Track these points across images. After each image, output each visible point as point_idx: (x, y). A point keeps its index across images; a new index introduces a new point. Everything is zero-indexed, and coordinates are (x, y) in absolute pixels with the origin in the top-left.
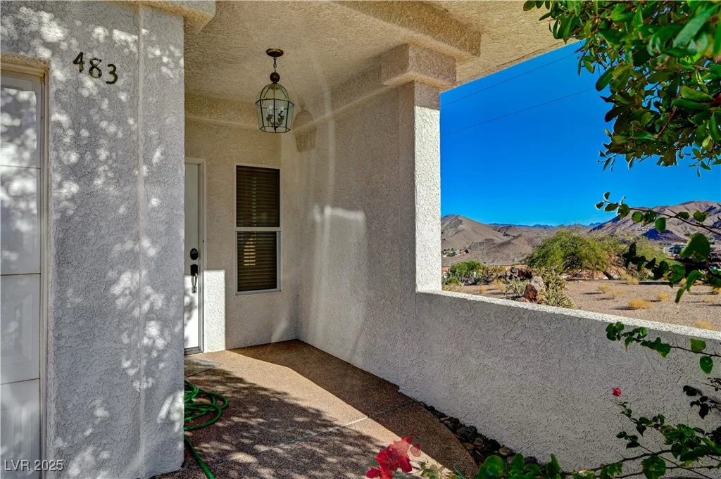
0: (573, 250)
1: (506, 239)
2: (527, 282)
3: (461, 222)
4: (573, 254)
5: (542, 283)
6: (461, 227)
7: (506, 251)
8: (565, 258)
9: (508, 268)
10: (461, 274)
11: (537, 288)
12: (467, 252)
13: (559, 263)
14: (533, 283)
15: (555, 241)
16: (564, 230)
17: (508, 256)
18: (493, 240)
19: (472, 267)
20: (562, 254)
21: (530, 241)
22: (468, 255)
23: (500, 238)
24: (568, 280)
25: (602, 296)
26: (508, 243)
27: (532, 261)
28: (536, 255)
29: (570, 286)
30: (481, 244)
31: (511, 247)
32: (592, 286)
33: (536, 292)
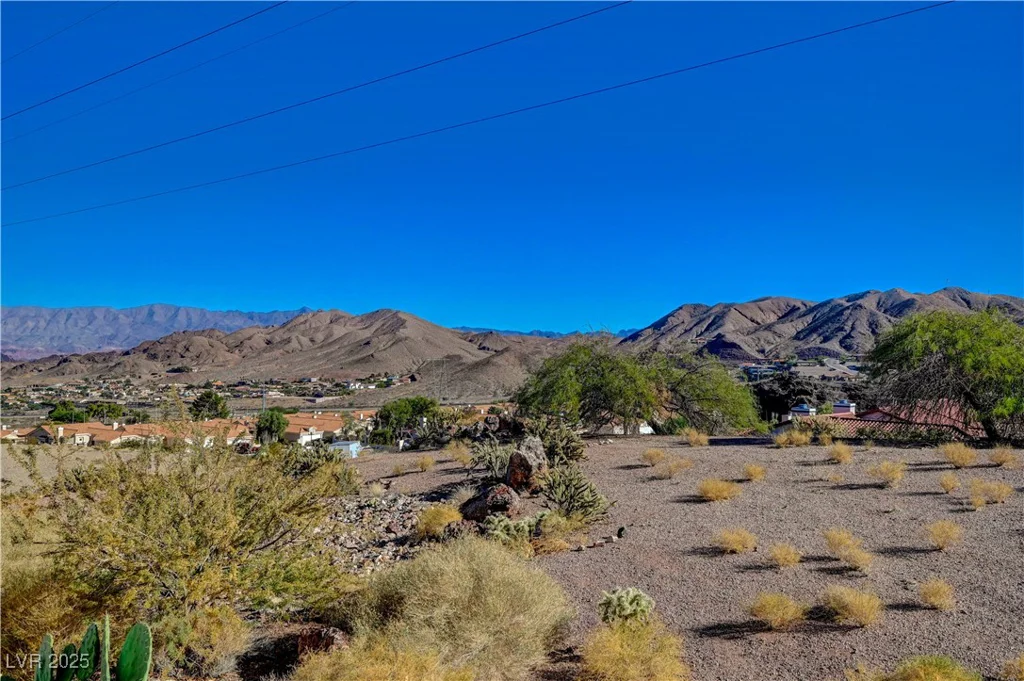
0: (596, 380)
1: (484, 355)
2: (512, 448)
3: (402, 323)
4: (597, 388)
5: (541, 450)
6: (402, 332)
7: (483, 377)
8: (582, 395)
9: (483, 410)
10: (399, 421)
11: (533, 462)
12: (413, 378)
13: (573, 405)
14: (523, 452)
15: (565, 362)
16: (581, 342)
17: (486, 386)
18: (459, 357)
19: (420, 408)
20: (578, 387)
21: (523, 359)
22: (415, 386)
23: (472, 354)
24: (587, 437)
25: (651, 472)
26: (487, 362)
27: (523, 400)
28: (531, 390)
29: (592, 450)
30: (439, 364)
31: (490, 369)
32: (631, 452)
33: (529, 468)
